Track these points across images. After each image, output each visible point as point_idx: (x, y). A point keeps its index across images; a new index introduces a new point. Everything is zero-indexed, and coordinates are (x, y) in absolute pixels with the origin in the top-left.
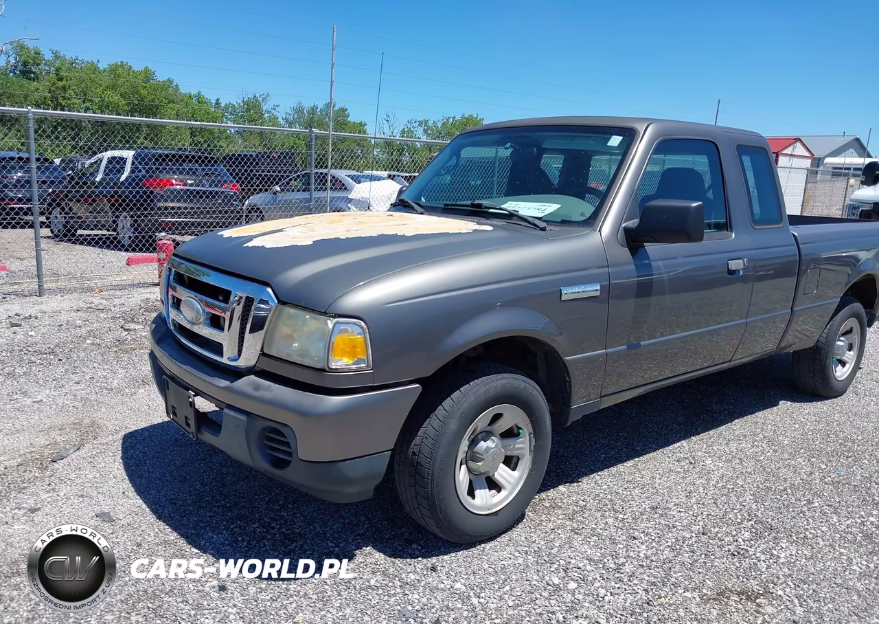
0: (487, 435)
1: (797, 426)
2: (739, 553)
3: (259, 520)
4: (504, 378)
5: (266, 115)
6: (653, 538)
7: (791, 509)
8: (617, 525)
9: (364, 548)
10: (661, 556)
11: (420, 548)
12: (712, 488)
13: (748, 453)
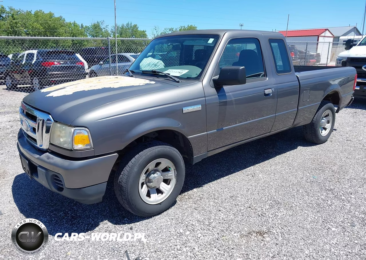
0: (155, 171)
1: (302, 157)
2: (262, 215)
3: (64, 211)
4: (159, 148)
5: (103, 30)
6: (227, 210)
7: (289, 194)
8: (213, 205)
9: (104, 221)
10: (229, 218)
11: (128, 220)
12: (259, 187)
13: (278, 170)
